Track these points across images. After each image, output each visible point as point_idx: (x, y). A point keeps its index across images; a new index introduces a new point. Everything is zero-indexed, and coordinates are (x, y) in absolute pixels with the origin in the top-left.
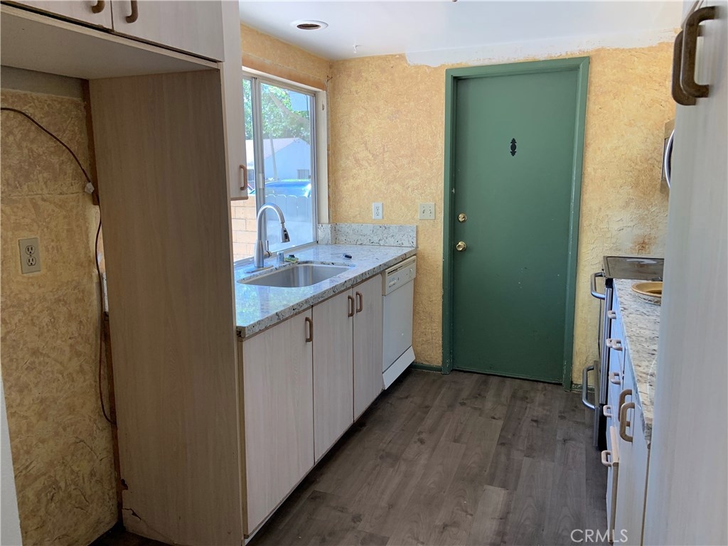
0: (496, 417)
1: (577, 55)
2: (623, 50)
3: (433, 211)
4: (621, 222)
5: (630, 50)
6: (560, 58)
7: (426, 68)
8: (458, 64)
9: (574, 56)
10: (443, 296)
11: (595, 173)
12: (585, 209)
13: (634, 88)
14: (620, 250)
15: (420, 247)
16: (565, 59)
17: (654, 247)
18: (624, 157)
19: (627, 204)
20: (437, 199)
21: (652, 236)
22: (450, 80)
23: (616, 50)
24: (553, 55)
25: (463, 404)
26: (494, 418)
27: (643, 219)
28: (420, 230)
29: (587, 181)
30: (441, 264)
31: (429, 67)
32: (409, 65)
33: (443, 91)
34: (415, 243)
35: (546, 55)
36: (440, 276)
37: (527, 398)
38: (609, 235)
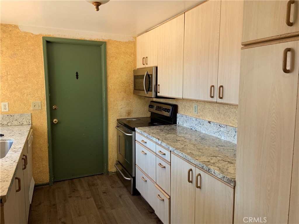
0: (88, 197)
1: (101, 40)
2: (117, 42)
3: (40, 105)
4: (121, 106)
5: (119, 42)
6: (95, 40)
7: (31, 34)
8: (48, 35)
9: (100, 41)
10: (49, 147)
11: (111, 87)
12: (109, 101)
13: (122, 56)
14: (122, 116)
15: (34, 124)
16: (97, 41)
17: (132, 114)
18: (120, 81)
19: (123, 99)
20: (42, 99)
21: (131, 110)
22: (45, 42)
23: (115, 41)
24: (92, 39)
25: (70, 197)
26: (88, 198)
27: (128, 104)
28: (33, 115)
29: (109, 90)
30: (46, 131)
31: (32, 34)
32: (21, 31)
33: (42, 47)
34: (30, 123)
35: (89, 38)
36: (46, 137)
37: (95, 184)
38: (118, 111)
